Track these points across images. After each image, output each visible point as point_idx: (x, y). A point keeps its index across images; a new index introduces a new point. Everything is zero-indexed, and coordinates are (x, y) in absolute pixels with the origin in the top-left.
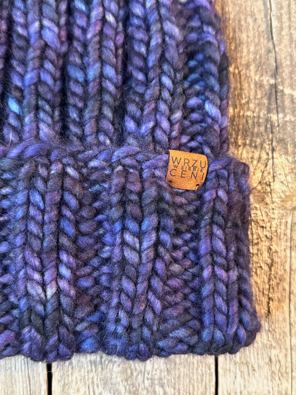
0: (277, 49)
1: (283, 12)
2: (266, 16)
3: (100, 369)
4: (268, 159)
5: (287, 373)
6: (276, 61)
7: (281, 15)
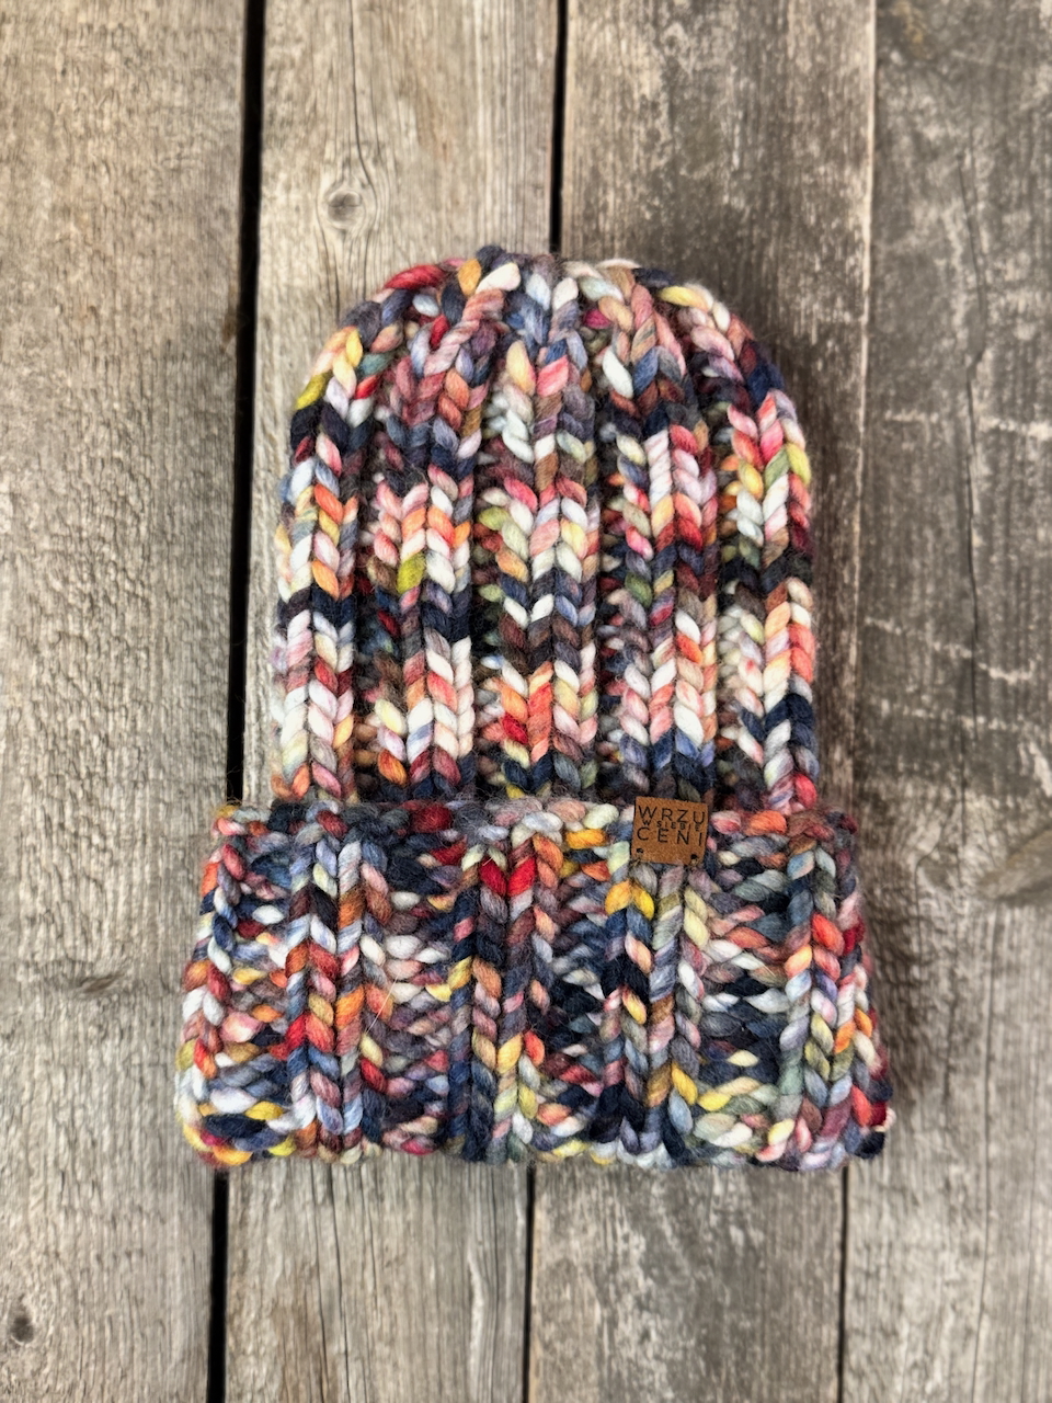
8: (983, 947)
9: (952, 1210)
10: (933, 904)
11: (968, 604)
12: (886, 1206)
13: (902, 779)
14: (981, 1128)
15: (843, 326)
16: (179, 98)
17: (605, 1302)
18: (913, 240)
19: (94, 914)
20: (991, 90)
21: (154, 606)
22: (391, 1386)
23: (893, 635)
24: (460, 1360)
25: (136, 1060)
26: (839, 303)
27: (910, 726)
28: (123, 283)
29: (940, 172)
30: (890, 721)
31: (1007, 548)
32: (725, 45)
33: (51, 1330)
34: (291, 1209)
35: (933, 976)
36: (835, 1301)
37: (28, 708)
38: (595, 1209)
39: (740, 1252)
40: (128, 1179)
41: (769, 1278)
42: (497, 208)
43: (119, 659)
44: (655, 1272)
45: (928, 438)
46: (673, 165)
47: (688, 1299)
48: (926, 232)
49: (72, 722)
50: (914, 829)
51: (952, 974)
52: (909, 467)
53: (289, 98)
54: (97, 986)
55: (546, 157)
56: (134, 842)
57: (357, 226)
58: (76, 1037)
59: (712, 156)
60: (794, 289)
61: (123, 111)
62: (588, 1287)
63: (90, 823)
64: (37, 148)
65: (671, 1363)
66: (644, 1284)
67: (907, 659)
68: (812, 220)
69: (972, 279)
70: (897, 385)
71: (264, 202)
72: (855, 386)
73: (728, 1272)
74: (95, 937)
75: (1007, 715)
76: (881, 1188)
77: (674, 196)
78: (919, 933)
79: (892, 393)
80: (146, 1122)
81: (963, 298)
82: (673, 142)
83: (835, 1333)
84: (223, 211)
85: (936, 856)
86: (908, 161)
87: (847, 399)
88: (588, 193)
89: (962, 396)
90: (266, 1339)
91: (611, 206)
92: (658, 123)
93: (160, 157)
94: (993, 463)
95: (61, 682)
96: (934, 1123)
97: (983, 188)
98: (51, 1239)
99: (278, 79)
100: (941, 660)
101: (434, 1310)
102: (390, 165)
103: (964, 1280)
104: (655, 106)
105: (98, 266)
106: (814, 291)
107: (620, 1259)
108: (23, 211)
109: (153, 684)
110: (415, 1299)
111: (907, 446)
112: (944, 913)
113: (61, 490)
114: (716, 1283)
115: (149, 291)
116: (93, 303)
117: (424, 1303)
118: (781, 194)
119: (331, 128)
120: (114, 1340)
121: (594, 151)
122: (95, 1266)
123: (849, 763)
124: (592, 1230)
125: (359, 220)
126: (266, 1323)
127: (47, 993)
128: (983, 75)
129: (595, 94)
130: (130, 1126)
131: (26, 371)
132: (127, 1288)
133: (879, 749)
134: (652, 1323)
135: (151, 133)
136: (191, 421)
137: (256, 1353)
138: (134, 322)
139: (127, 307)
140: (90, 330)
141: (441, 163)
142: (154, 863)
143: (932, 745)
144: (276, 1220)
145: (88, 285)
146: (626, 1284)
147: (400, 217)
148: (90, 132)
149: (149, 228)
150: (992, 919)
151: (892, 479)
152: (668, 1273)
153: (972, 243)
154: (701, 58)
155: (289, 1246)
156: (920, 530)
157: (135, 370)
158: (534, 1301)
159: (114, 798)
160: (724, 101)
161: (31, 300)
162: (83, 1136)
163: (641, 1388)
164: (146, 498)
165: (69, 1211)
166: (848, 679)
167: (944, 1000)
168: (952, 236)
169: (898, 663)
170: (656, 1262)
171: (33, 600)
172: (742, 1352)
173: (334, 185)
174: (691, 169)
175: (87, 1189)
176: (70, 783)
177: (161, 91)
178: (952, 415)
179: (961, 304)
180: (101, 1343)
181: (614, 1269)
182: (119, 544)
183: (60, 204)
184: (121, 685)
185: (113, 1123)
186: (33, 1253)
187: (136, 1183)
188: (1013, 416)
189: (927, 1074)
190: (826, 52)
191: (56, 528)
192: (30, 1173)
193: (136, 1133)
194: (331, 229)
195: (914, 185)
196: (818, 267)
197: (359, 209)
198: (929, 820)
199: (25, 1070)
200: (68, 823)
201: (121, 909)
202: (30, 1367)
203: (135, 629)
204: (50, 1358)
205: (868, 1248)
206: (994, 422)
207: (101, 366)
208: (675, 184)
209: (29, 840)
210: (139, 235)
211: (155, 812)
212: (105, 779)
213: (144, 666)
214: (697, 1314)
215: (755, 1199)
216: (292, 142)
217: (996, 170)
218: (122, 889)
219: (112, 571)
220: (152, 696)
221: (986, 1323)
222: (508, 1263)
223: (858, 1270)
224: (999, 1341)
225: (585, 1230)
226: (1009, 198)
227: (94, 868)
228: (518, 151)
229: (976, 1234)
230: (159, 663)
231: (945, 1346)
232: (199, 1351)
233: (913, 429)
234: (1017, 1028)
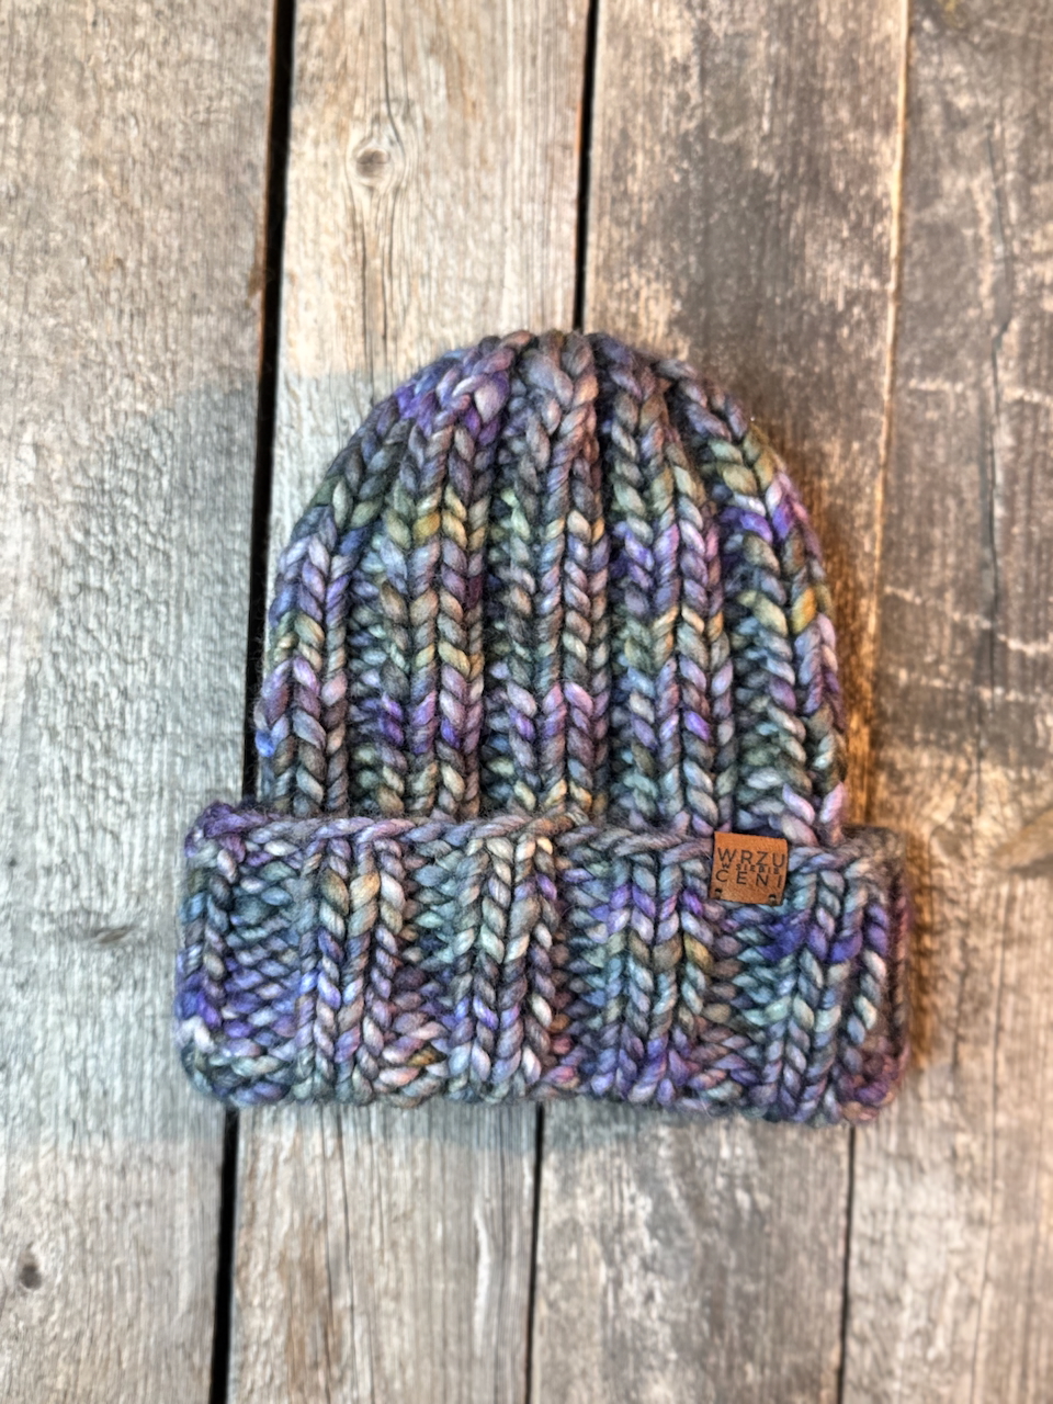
0: (1000, 562)
1: (1017, 488)
2: (983, 495)
3: (633, 1150)
4: (969, 773)
5: (984, 1180)
6: (996, 586)
7: (1014, 494)
8: (995, 917)
9: (958, 1179)
10: (946, 874)
11: (988, 576)
12: (892, 1174)
13: (918, 749)
14: (988, 1097)
15: (870, 293)
16: (209, 51)
17: (611, 1262)
18: (941, 209)
19: (110, 866)
20: (1023, 61)
21: (174, 560)
22: (396, 1341)
23: (912, 605)
24: (466, 1316)
25: (149, 1011)
26: (867, 269)
27: (927, 697)
28: (149, 234)
29: (969, 141)
30: (907, 690)
31: (1029, 519)
32: (757, 9)
33: (59, 1279)
34: (300, 1162)
35: (945, 947)
36: (840, 1266)
37: (47, 660)
38: (602, 1170)
39: (746, 1216)
40: (138, 1129)
41: (775, 1242)
42: (526, 169)
43: (139, 612)
44: (661, 1233)
45: (952, 407)
46: (703, 128)
47: (693, 1261)
48: (954, 201)
49: (91, 675)
50: (929, 799)
51: (963, 944)
52: (933, 435)
53: (320, 53)
54: (111, 937)
55: (575, 118)
56: (150, 795)
57: (385, 183)
58: (89, 987)
59: (742, 119)
60: (822, 254)
61: (154, 64)
62: (594, 1247)
63: (108, 777)
64: (67, 99)
65: (674, 1325)
66: (649, 1245)
67: (926, 628)
68: (841, 186)
69: (999, 249)
70: (923, 353)
71: (292, 158)
72: (880, 353)
73: (733, 1235)
74: (110, 887)
75: (1025, 686)
76: (888, 1155)
77: (703, 159)
78: (931, 904)
79: (918, 361)
80: (158, 1073)
81: (990, 268)
82: (703, 105)
83: (838, 1299)
84: (251, 165)
85: (950, 826)
86: (938, 130)
87: (871, 366)
88: (617, 155)
89: (987, 366)
90: (273, 1292)
91: (640, 168)
92: (688, 86)
93: (190, 110)
94: (1017, 434)
95: (80, 634)
96: (942, 1093)
97: (1012, 158)
98: (61, 1188)
99: (309, 34)
100: (961, 630)
101: (440, 1267)
102: (419, 122)
103: (968, 1250)
104: (686, 68)
105: (126, 219)
106: (842, 258)
107: (626, 1219)
108: (51, 161)
109: (172, 637)
110: (421, 1256)
111: (932, 415)
112: (957, 883)
113: (84, 441)
114: (722, 1244)
115: (176, 244)
116: (120, 255)
117: (430, 1259)
118: (810, 159)
119: (361, 85)
120: (122, 1289)
121: (624, 113)
122: (103, 1215)
123: (865, 731)
124: (599, 1191)
125: (387, 177)
126: (273, 1276)
127: (61, 944)
128: (1014, 45)
129: (627, 55)
130: (141, 1077)
131: (51, 322)
132: (135, 1238)
133: (896, 719)
134: (656, 1284)
135: (181, 86)
136: (214, 376)
137: (262, 1305)
138: (160, 275)
139: (153, 260)
140: (115, 282)
141: (470, 121)
142: (170, 815)
143: (949, 715)
144: (285, 1173)
145: (115, 237)
146: (632, 1245)
147: (427, 174)
148: (120, 84)
149: (176, 182)
150: (1004, 890)
151: (917, 449)
152: (674, 1234)
153: (1000, 212)
154: (733, 21)
155: (298, 1198)
156: (942, 500)
157: (159, 322)
158: (540, 1260)
159: (131, 751)
160: (754, 66)
161: (58, 251)
162: (95, 1086)
163: (644, 1348)
164: (169, 452)
165: (79, 1160)
166: (867, 648)
167: (955, 969)
168: (981, 206)
169: (916, 632)
170: (661, 1224)
171: (54, 551)
172: (745, 1316)
173: (364, 141)
174: (721, 132)
175: (97, 1140)
176: (88, 735)
177: (192, 44)
178: (977, 385)
179: (988, 274)
180: (108, 1292)
181: (620, 1229)
182: (141, 497)
183: (88, 156)
184: (140, 638)
185: (124, 1074)
186: (42, 1201)
187: (146, 1134)
188: (1038, 387)
189: (938, 1042)
190: (858, 19)
191: (78, 479)
192: (41, 1122)
193: (147, 1084)
194: (359, 184)
195: (944, 155)
196: (845, 234)
197: (387, 166)
198: (944, 790)
199: (37, 1020)
200: (86, 775)
201: (137, 862)
202: (37, 1315)
203: (155, 583)
204: (58, 1306)
205: (873, 1214)
206: (1018, 393)
207: (126, 318)
208: (705, 147)
209: (46, 791)
210: (167, 188)
211: (172, 765)
212: (123, 732)
213: (163, 619)
214: (702, 1274)
215: (762, 1163)
216: (321, 99)
217: (1025, 141)
218: (138, 841)
219: (133, 523)
220: (171, 650)
221: (990, 1292)
222: (515, 1221)
223: (862, 1236)
224: (1003, 1310)
225: (592, 1190)
226: (1038, 170)
227: (110, 820)
228: (547, 113)
229: (982, 1203)
230: (179, 617)
231: (948, 1313)
232: (205, 1302)
233: (937, 398)
234: (1027, 999)
